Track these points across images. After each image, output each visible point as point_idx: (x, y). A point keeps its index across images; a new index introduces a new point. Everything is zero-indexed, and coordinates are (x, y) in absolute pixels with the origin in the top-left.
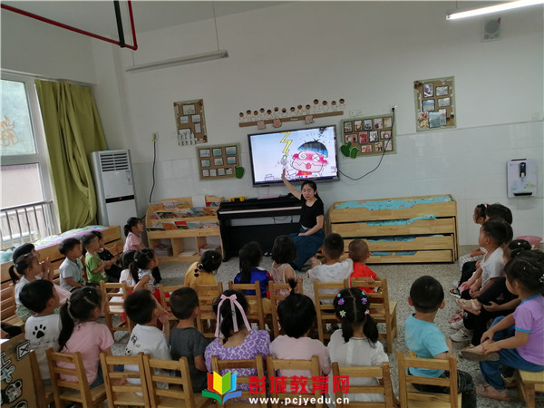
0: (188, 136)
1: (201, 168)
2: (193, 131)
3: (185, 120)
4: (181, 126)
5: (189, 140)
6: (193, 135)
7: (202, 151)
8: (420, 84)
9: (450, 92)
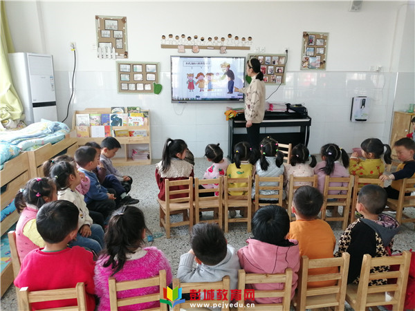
0: (109, 50)
1: (121, 82)
2: (114, 46)
3: (106, 34)
4: (101, 39)
5: (109, 53)
6: (114, 49)
7: (122, 66)
8: (307, 35)
9: (325, 43)
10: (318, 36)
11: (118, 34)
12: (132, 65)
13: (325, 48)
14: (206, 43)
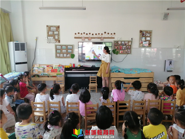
5: (52, 41)
6: (54, 39)
8: (142, 31)
10: (147, 32)
11: (56, 33)
12: (62, 46)
13: (150, 37)
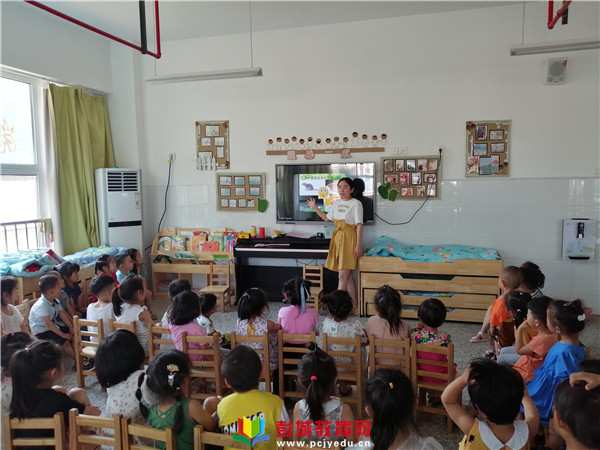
0: (209, 160)
1: (220, 197)
2: (214, 155)
3: (206, 142)
4: (201, 149)
5: (209, 164)
6: (214, 159)
7: (222, 179)
8: (473, 126)
9: (505, 136)
10: (492, 126)
11: (220, 141)
12: (233, 177)
13: (505, 144)
14: (324, 145)
